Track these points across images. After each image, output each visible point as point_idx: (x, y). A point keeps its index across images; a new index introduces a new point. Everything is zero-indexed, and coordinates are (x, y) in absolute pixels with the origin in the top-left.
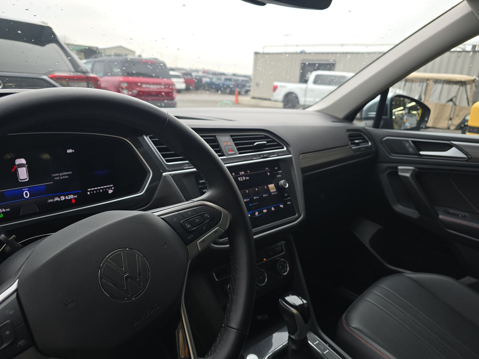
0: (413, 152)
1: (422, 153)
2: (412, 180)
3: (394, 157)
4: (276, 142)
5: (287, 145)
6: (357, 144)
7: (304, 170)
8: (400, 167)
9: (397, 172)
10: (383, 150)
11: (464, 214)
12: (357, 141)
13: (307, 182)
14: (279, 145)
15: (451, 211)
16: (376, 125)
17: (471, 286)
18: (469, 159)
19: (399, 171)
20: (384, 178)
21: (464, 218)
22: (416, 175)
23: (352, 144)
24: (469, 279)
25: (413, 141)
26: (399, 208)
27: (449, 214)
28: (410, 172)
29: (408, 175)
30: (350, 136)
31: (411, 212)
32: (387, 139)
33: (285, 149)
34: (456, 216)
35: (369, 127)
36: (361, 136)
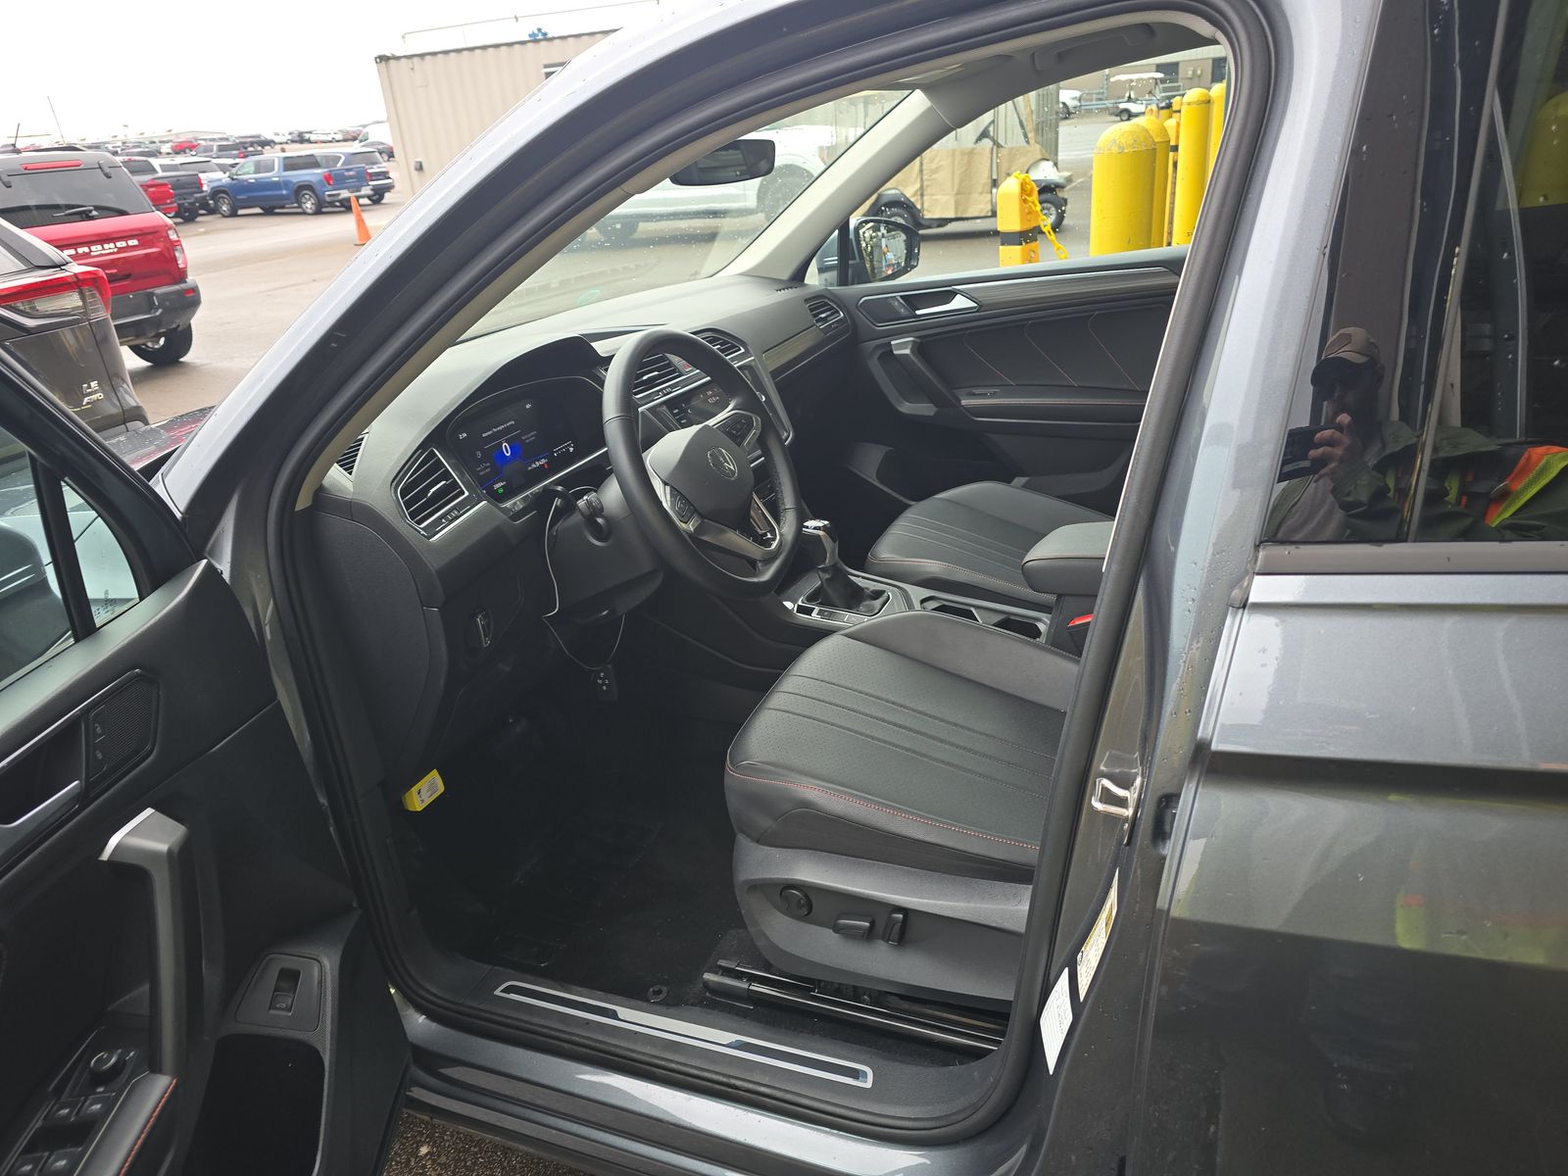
0: (907, 313)
1: (918, 312)
2: (913, 358)
3: (882, 327)
4: (729, 343)
5: (743, 344)
6: (824, 320)
7: (774, 374)
8: (892, 343)
9: (891, 351)
10: (862, 318)
11: (993, 390)
12: (823, 316)
13: (781, 388)
14: (734, 346)
15: (977, 391)
16: (843, 281)
17: (1025, 487)
18: (981, 307)
19: (893, 347)
20: (875, 366)
21: (994, 395)
22: (920, 348)
23: (817, 321)
24: (1020, 481)
25: (901, 297)
26: (906, 407)
27: (974, 395)
28: (910, 347)
29: (907, 351)
30: (811, 310)
31: (924, 409)
32: (865, 301)
33: (743, 350)
34: (984, 396)
35: (831, 285)
36: (826, 304)
